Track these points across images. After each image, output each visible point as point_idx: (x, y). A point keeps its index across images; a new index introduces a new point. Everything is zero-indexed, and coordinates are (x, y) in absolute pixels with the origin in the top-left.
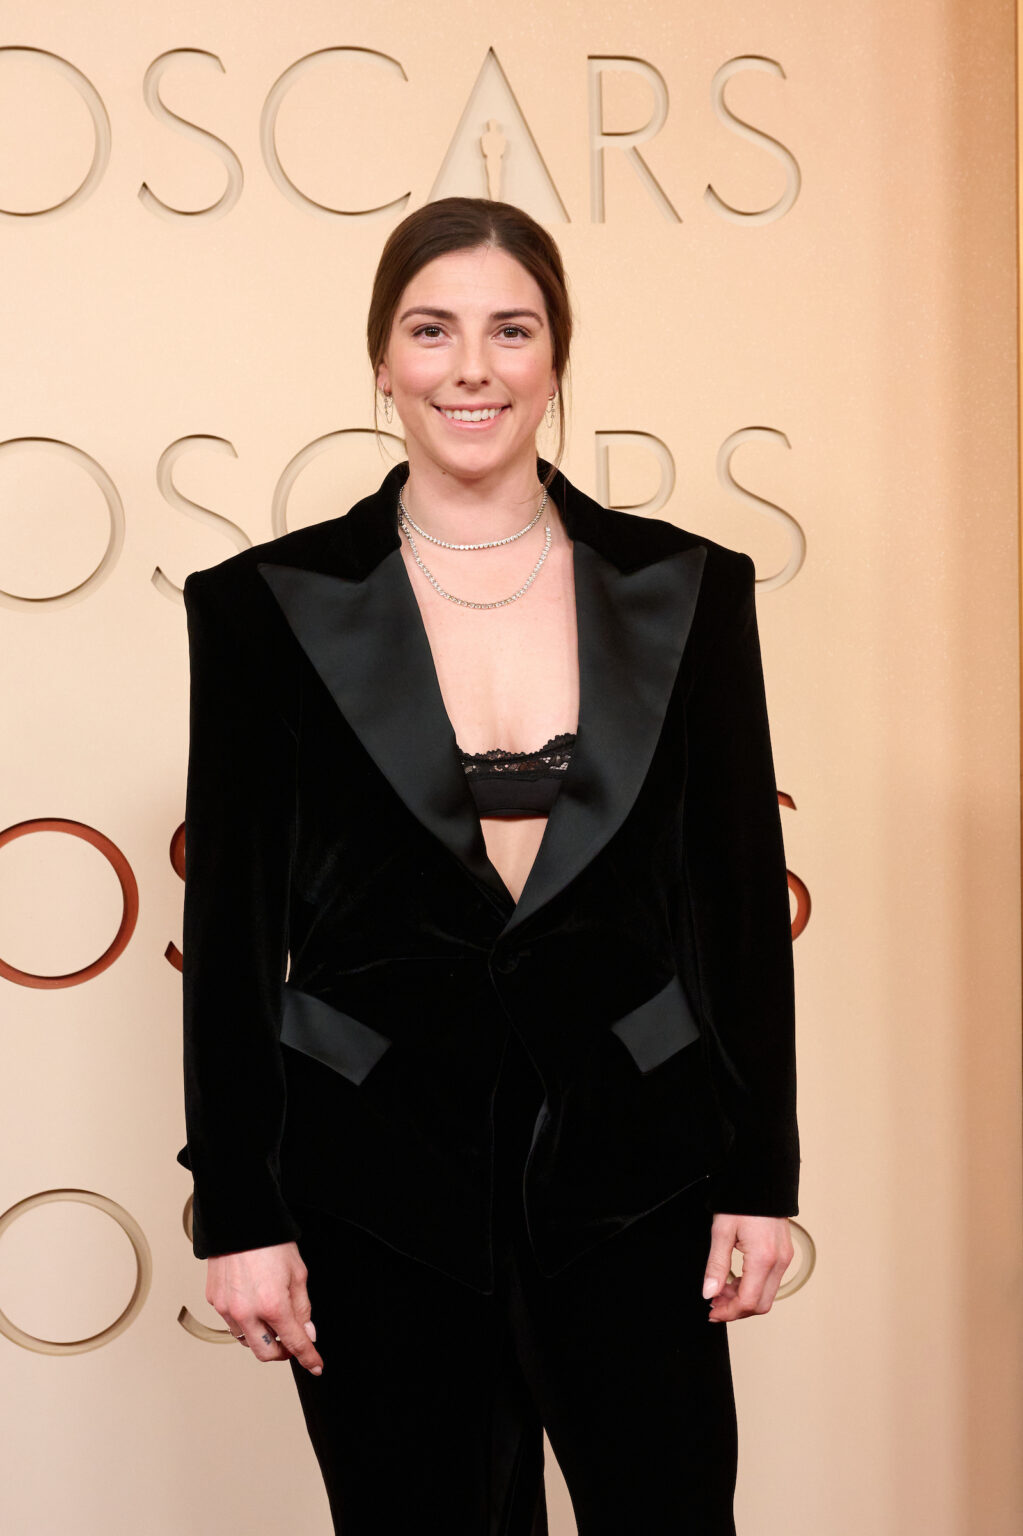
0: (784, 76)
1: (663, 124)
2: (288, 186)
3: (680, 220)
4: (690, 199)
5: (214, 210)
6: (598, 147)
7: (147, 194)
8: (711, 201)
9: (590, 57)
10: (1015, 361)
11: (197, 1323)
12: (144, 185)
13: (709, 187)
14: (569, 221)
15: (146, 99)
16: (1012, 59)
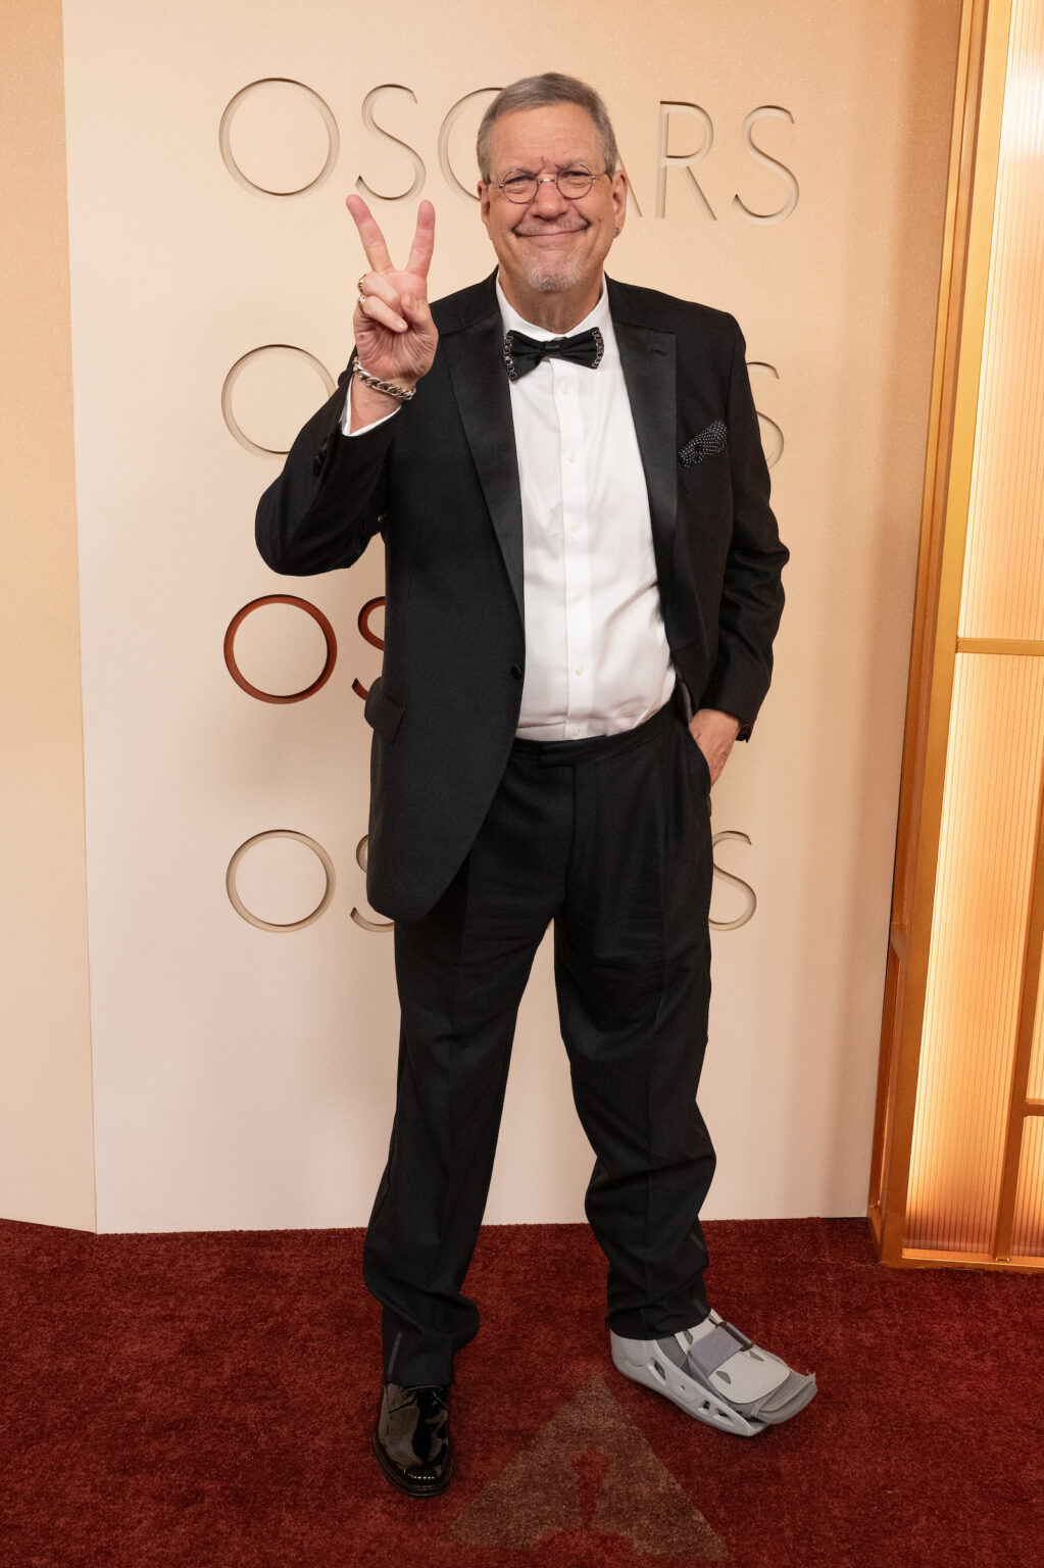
0: (793, 122)
1: (708, 152)
2: (455, 183)
3: (715, 219)
4: (722, 203)
5: (404, 198)
6: (663, 166)
7: (362, 186)
8: (737, 207)
9: (662, 103)
10: (934, 326)
11: (362, 918)
12: (360, 177)
13: (737, 196)
14: (641, 215)
15: (364, 120)
16: (950, 117)
